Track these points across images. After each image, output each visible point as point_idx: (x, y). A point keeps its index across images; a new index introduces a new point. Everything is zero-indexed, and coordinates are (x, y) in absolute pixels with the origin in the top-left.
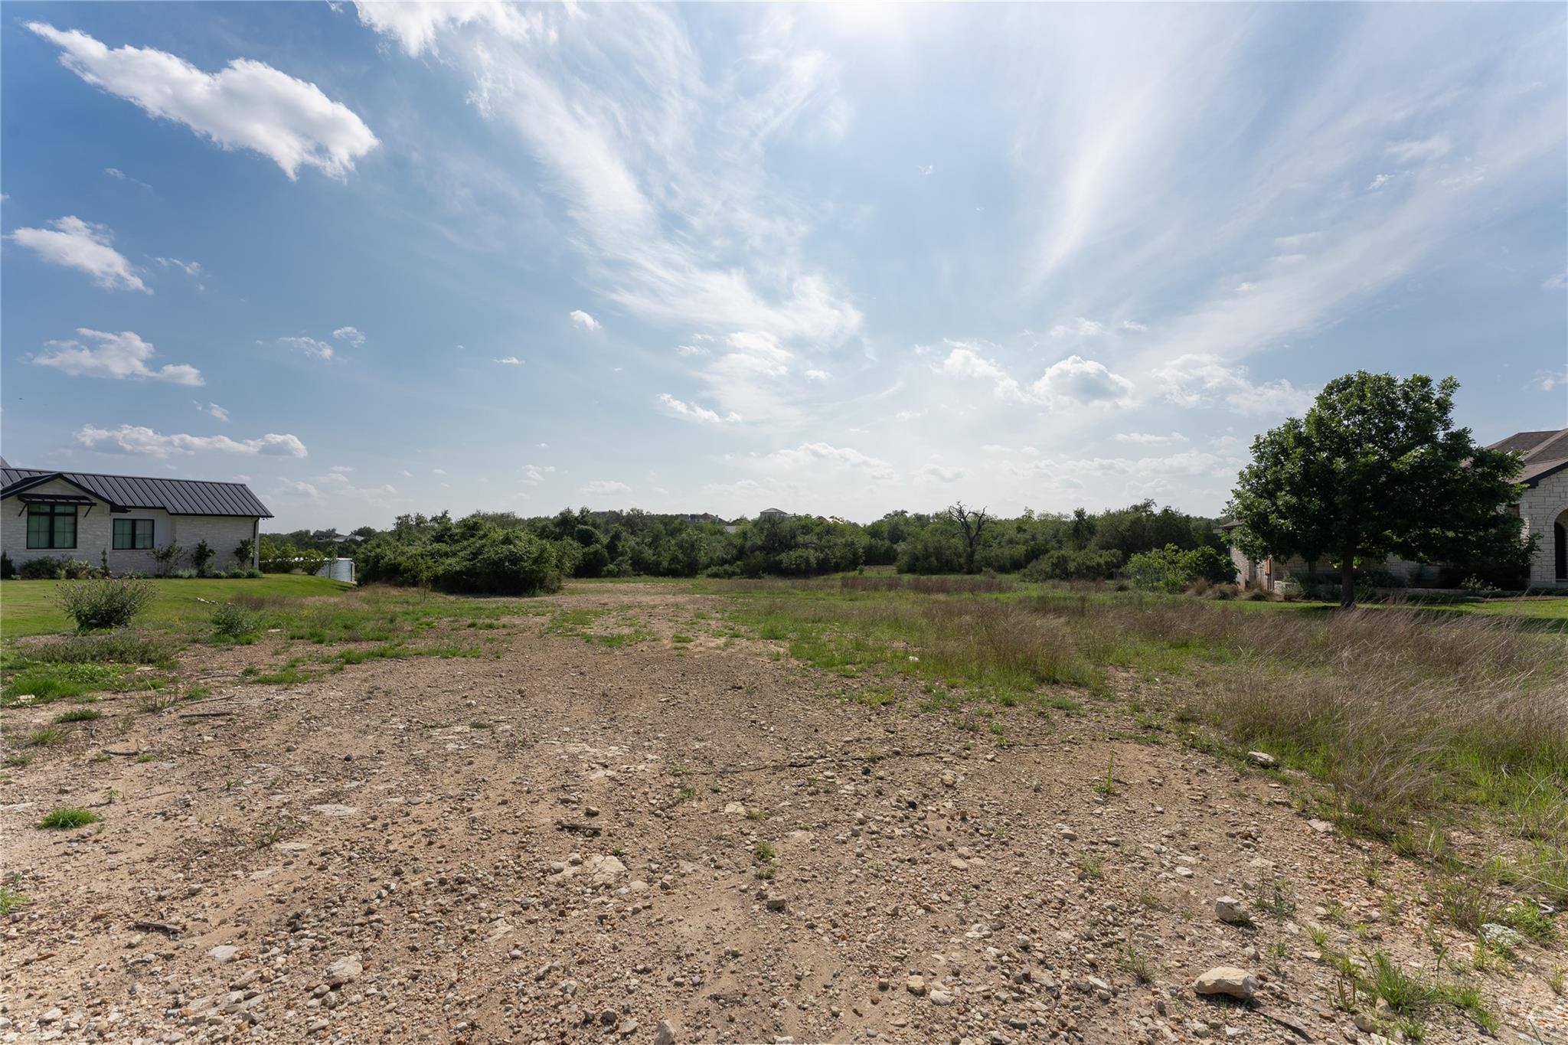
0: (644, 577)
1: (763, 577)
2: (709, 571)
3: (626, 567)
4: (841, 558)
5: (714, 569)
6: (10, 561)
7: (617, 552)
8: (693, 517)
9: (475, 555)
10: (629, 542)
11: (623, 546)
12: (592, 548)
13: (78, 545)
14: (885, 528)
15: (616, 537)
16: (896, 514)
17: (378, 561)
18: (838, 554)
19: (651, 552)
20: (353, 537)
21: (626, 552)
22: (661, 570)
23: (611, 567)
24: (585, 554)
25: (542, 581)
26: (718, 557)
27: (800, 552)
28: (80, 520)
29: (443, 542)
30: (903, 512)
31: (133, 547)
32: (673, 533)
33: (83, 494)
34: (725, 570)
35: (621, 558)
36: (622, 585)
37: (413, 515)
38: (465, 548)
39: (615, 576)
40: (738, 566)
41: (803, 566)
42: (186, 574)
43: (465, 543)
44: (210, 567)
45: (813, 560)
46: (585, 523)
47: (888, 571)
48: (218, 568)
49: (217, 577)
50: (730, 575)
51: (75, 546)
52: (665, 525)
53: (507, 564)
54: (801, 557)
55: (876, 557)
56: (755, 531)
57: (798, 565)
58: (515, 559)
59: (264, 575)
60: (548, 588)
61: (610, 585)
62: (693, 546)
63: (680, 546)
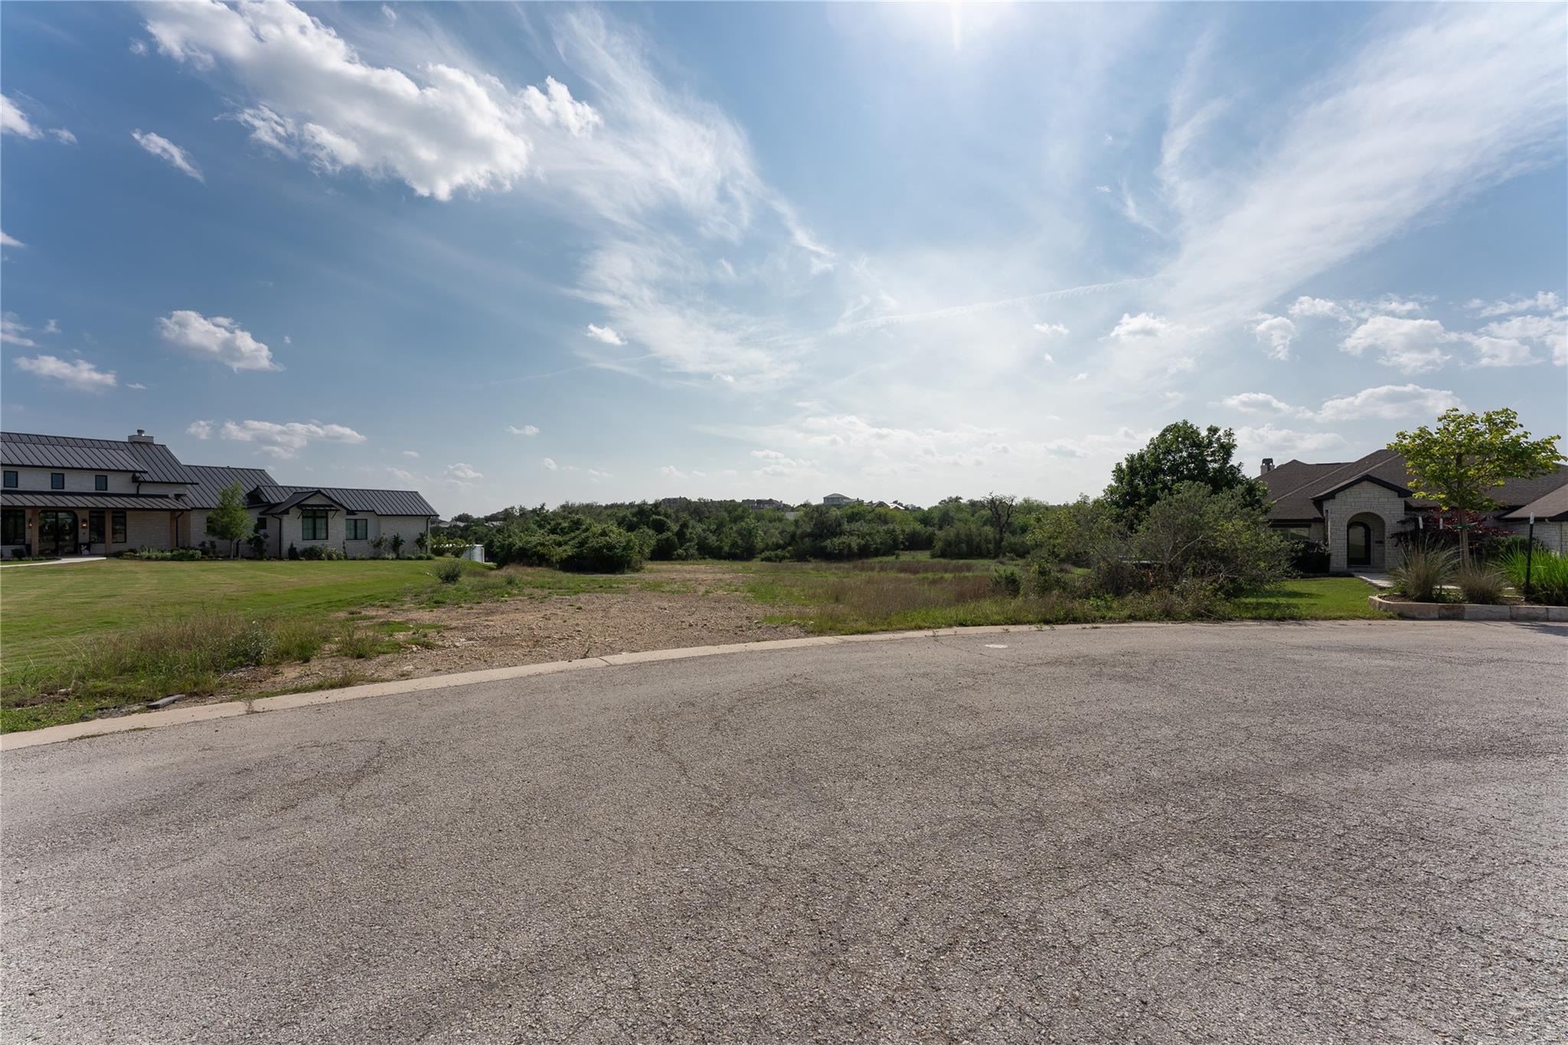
0: (709, 560)
1: (809, 561)
2: (763, 555)
3: (692, 551)
4: (881, 543)
5: (767, 554)
6: (295, 548)
7: (685, 539)
8: (759, 502)
9: (582, 544)
10: (697, 529)
11: (691, 533)
12: (664, 535)
13: (329, 538)
14: (936, 515)
15: (684, 526)
16: (951, 500)
17: (511, 548)
18: (879, 541)
19: (714, 538)
20: (455, 523)
21: (693, 538)
22: (723, 554)
23: (680, 551)
24: (658, 540)
25: (629, 563)
26: (773, 542)
27: (844, 539)
28: (329, 520)
29: (557, 534)
30: (957, 499)
31: (356, 538)
32: (736, 520)
33: (331, 503)
34: (776, 554)
35: (688, 544)
36: (688, 567)
37: (517, 507)
38: (574, 538)
39: (683, 560)
40: (788, 552)
41: (846, 552)
42: (390, 557)
43: (573, 534)
44: (403, 552)
45: (854, 546)
46: (658, 514)
47: (923, 556)
48: (409, 553)
49: (409, 559)
50: (781, 559)
51: (327, 539)
52: (729, 512)
53: (605, 551)
54: (844, 543)
55: (915, 542)
56: (806, 519)
57: (840, 550)
58: (610, 547)
59: (437, 558)
60: (633, 567)
61: (678, 567)
62: (750, 533)
63: (739, 533)
